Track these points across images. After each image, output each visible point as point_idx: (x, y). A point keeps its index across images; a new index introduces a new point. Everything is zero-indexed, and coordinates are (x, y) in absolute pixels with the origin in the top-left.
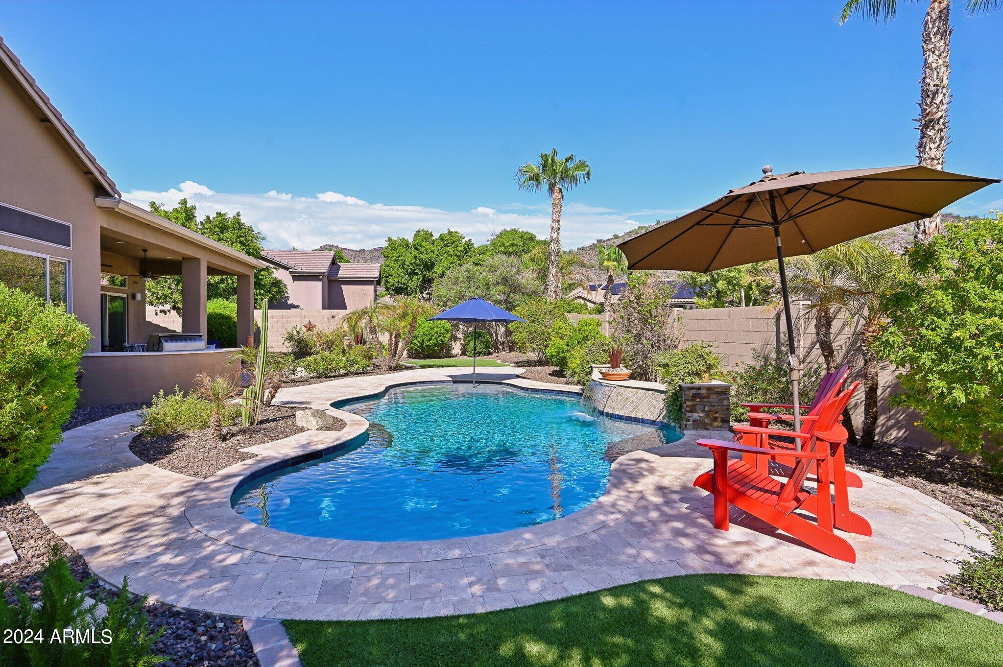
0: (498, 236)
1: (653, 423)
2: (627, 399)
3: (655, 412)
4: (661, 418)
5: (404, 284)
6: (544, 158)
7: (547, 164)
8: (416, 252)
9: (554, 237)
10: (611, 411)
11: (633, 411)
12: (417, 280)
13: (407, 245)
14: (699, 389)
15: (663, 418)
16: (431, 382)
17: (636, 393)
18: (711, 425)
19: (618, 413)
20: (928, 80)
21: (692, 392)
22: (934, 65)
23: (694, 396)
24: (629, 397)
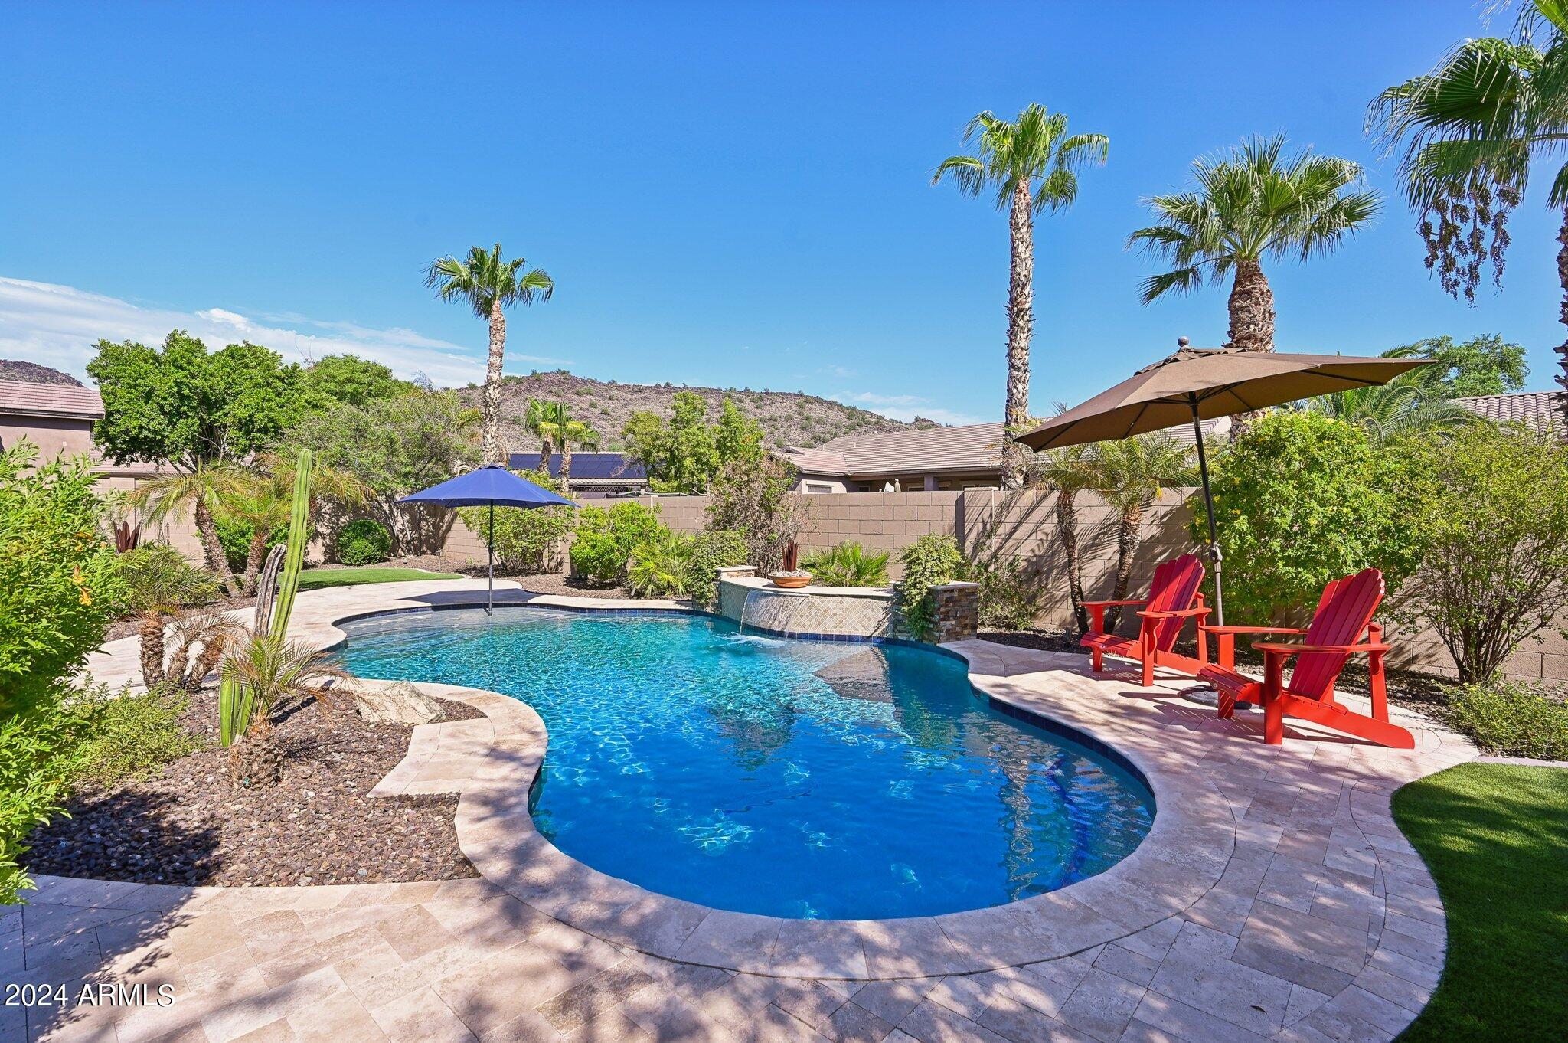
0: (317, 365)
1: (866, 640)
2: (826, 611)
3: (869, 625)
4: (879, 631)
5: (156, 432)
6: (479, 254)
7: (479, 264)
8: (180, 374)
9: (494, 379)
10: (798, 630)
11: (835, 627)
12: (186, 427)
13: (156, 358)
14: (952, 591)
15: (883, 633)
16: (372, 615)
17: (841, 602)
18: (962, 633)
19: (811, 631)
20: (1018, 269)
21: (947, 595)
22: (1023, 256)
23: (949, 600)
24: (829, 608)
